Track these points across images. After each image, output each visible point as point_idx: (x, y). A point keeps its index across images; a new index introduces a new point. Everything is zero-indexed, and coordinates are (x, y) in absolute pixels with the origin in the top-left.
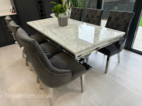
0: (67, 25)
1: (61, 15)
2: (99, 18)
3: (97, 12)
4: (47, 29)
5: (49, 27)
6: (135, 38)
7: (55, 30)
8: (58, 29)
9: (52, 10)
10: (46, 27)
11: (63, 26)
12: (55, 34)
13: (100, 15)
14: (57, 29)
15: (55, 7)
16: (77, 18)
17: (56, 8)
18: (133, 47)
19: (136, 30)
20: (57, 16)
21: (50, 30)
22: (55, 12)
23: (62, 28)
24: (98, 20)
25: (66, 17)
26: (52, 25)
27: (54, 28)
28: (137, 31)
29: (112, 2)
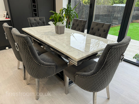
0: (64, 33)
1: (59, 24)
4: (44, 36)
5: (46, 34)
7: (52, 37)
8: (56, 36)
9: (50, 19)
10: (43, 34)
11: (60, 34)
12: (54, 41)
13: (107, 29)
14: (55, 36)
15: (53, 16)
17: (54, 16)
20: (55, 24)
21: (48, 37)
22: (53, 20)
23: (59, 35)
25: (64, 25)
26: (48, 32)
27: (52, 35)
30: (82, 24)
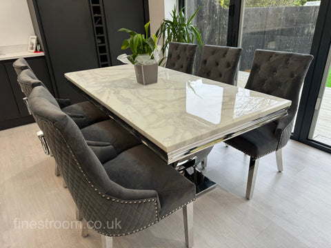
0: (156, 82)
1: (143, 59)
2: (232, 65)
3: (225, 53)
4: (108, 90)
6: (317, 114)
7: (126, 93)
8: (135, 90)
9: (123, 48)
10: (107, 86)
11: (146, 84)
12: (126, 101)
13: (234, 60)
14: (132, 90)
15: (129, 41)
16: (182, 67)
17: (132, 42)
18: (314, 135)
19: (319, 95)
20: (132, 60)
21: (115, 93)
22: (128, 52)
23: (145, 87)
24: (230, 70)
25: (155, 62)
26: (121, 81)
27: (126, 88)
28: (321, 98)
29: (265, 32)
30: (188, 53)
